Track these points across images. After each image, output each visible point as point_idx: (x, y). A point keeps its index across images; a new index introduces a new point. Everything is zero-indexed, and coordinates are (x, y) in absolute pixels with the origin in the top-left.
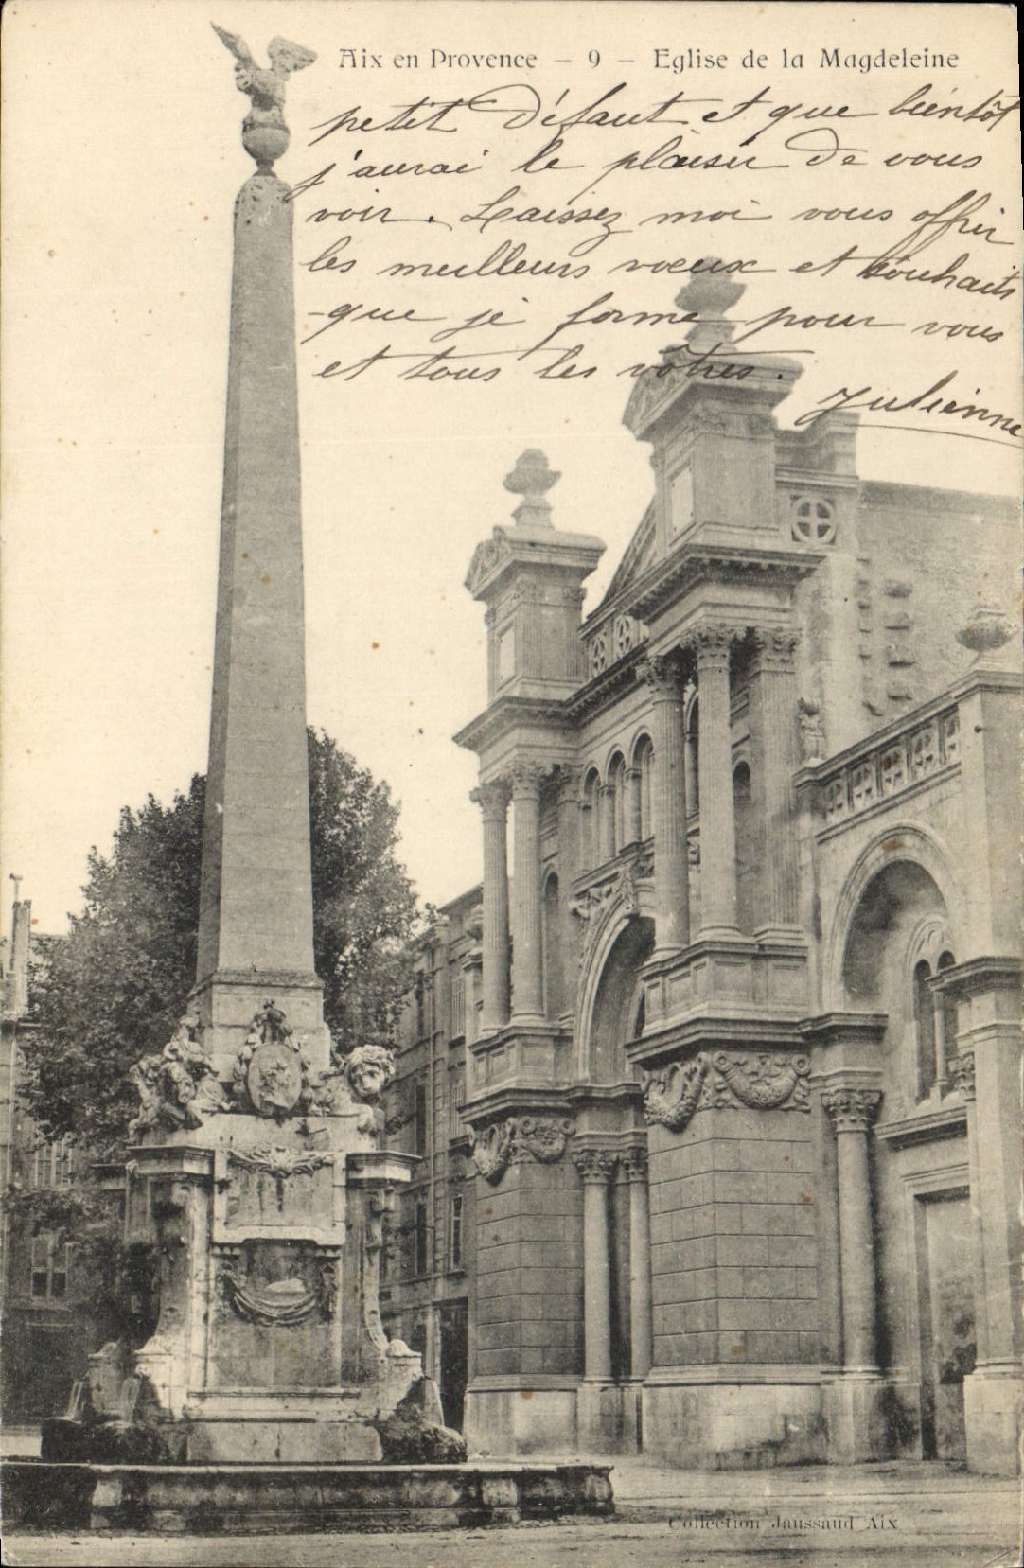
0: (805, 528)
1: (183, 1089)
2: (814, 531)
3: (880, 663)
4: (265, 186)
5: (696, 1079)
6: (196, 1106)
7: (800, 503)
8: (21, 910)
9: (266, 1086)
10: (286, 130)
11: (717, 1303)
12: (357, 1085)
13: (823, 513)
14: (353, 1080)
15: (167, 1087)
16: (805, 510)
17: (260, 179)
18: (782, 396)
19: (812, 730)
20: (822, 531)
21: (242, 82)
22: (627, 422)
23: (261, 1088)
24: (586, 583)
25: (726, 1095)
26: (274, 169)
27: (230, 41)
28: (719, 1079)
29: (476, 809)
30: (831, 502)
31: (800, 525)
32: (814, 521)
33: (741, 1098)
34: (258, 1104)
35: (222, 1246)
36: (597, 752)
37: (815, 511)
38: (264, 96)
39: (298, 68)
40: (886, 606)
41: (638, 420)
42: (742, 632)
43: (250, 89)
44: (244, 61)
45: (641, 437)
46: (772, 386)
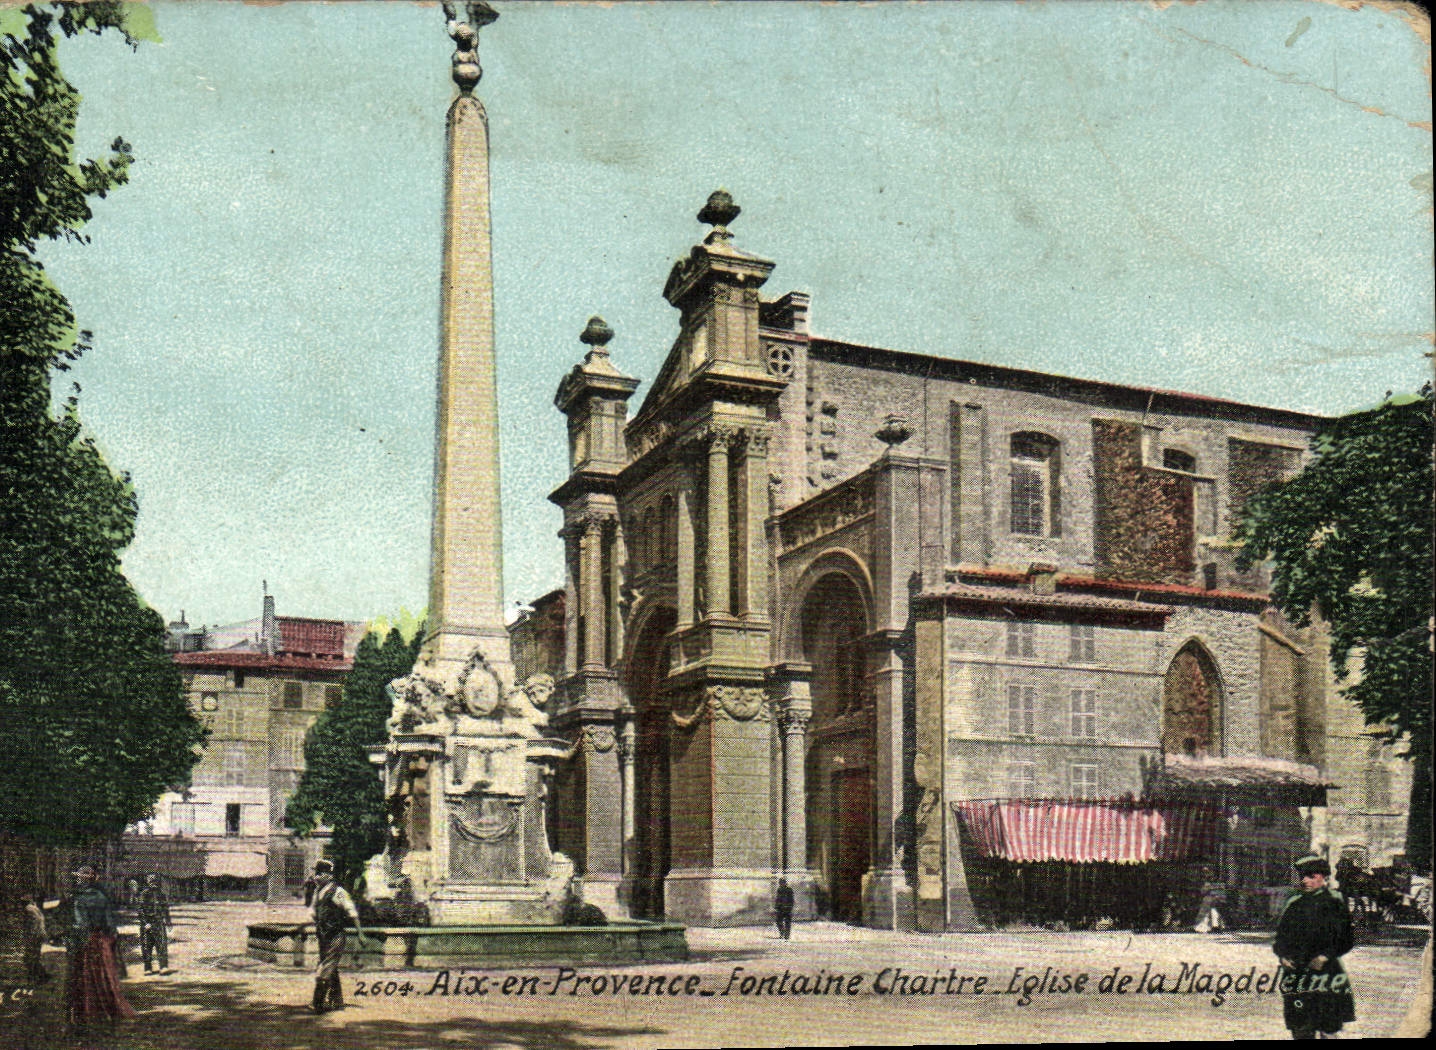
0: (775, 366)
1: (425, 699)
2: (781, 368)
3: (817, 451)
5: (703, 702)
6: (432, 709)
7: (771, 350)
8: (269, 601)
9: (476, 697)
10: (481, 67)
11: (712, 831)
13: (786, 357)
14: (529, 693)
15: (413, 698)
16: (775, 355)
18: (764, 280)
19: (777, 493)
20: (786, 368)
21: (450, 32)
22: (666, 294)
23: (473, 698)
24: (629, 402)
25: (722, 711)
26: (473, 93)
29: (561, 541)
30: (792, 350)
31: (773, 364)
32: (781, 362)
33: (729, 712)
35: (451, 795)
37: (781, 357)
40: (821, 419)
41: (673, 295)
42: (736, 431)
45: (674, 305)
46: (758, 274)
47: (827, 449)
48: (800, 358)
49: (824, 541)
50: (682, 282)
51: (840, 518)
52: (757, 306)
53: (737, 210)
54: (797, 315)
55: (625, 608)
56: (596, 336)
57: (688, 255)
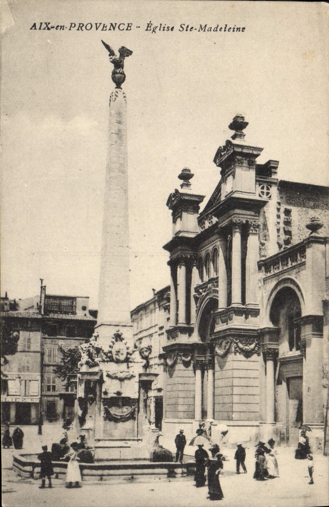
1: (94, 355)
2: (265, 194)
3: (282, 231)
4: (119, 92)
5: (229, 344)
6: (97, 360)
7: (262, 186)
10: (124, 75)
11: (233, 405)
12: (142, 354)
13: (268, 189)
15: (89, 354)
16: (263, 188)
17: (117, 90)
18: (258, 155)
19: (263, 249)
20: (267, 194)
21: (111, 60)
22: (215, 161)
23: (116, 355)
24: (200, 205)
25: (237, 349)
26: (121, 87)
27: (107, 47)
28: (235, 345)
29: (169, 267)
30: (271, 186)
31: (262, 192)
32: (266, 191)
34: (115, 359)
36: (202, 252)
37: (266, 188)
38: (118, 64)
39: (127, 56)
40: (284, 216)
41: (217, 161)
42: (244, 222)
43: (114, 62)
44: (112, 53)
45: (218, 166)
46: (255, 152)
47: (287, 230)
48: (274, 190)
49: (282, 273)
50: (221, 156)
51: (290, 263)
52: (254, 167)
53: (247, 124)
54: (273, 170)
55: (196, 299)
56: (186, 176)
57: (224, 144)
